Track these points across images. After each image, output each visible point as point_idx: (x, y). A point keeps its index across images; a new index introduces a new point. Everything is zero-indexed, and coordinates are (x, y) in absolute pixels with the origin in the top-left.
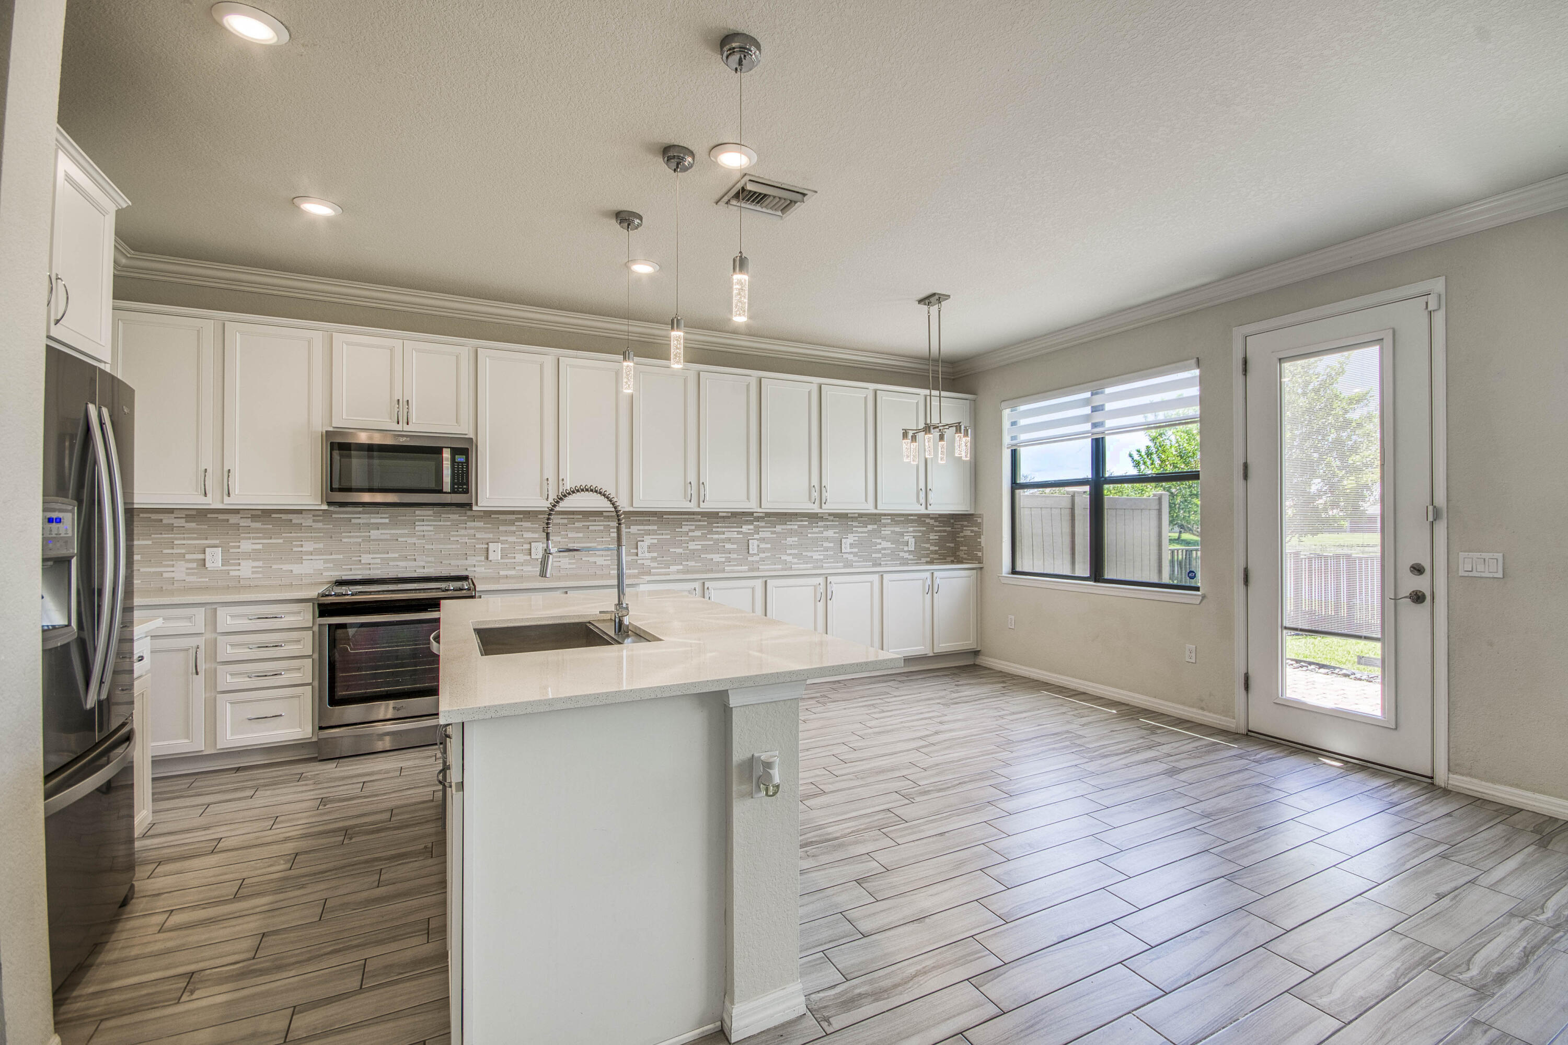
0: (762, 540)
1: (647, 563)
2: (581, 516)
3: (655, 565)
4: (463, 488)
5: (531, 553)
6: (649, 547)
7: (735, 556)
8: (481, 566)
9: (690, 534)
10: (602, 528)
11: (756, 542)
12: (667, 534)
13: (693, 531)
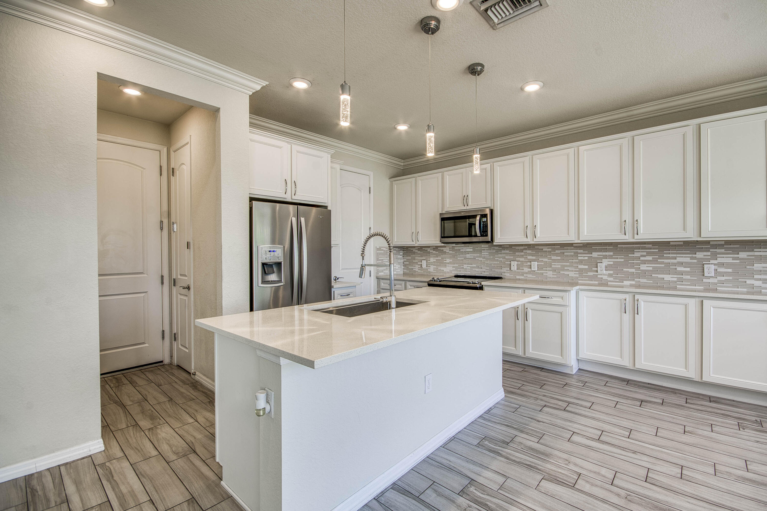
0: (722, 265)
1: (605, 277)
2: (559, 247)
3: (611, 279)
4: (485, 234)
5: (531, 267)
6: (606, 267)
7: (688, 277)
8: (508, 273)
9: (642, 258)
10: (573, 254)
11: (713, 267)
12: (622, 258)
13: (644, 256)
